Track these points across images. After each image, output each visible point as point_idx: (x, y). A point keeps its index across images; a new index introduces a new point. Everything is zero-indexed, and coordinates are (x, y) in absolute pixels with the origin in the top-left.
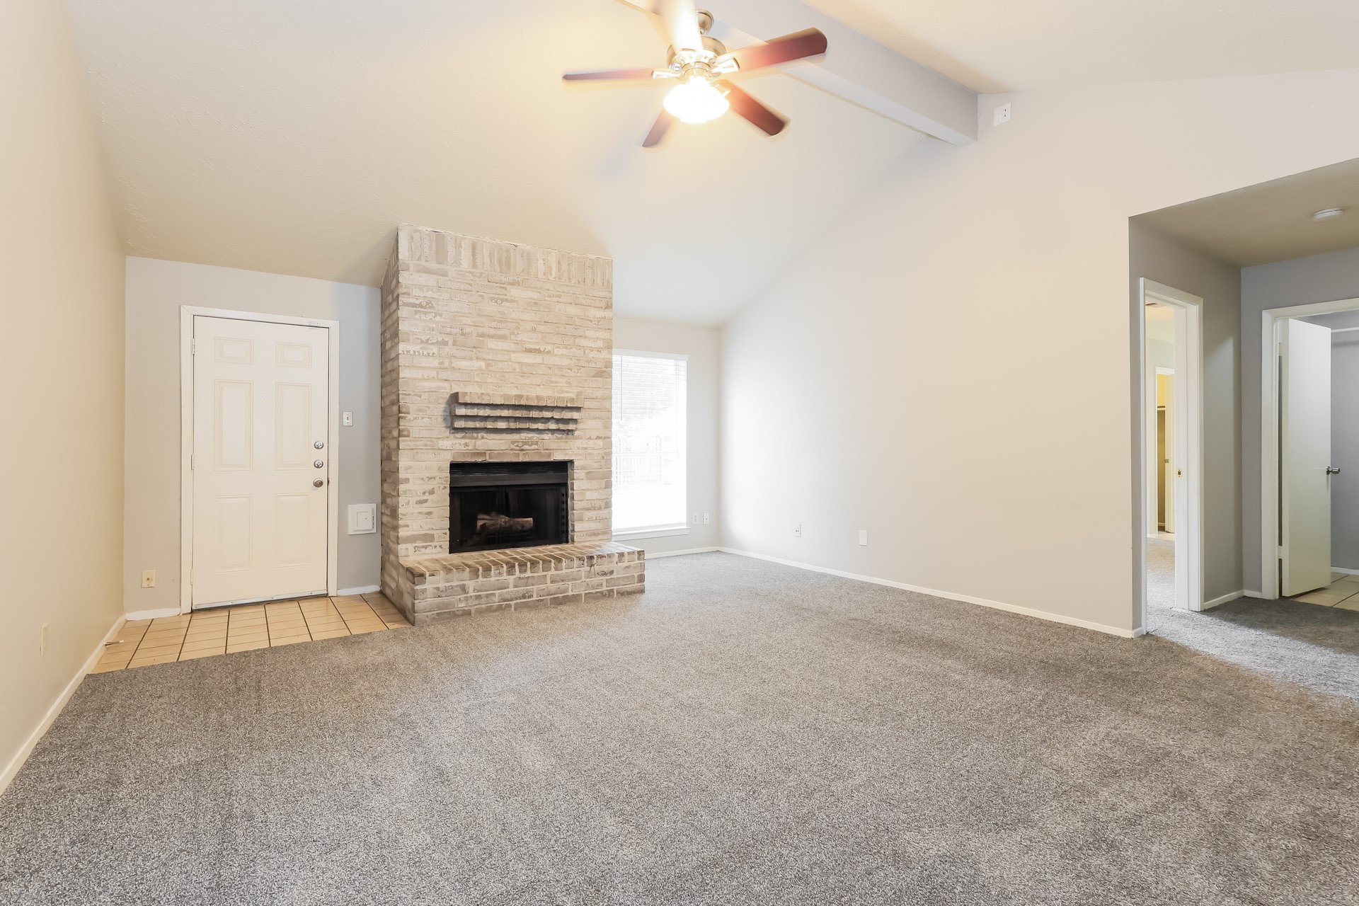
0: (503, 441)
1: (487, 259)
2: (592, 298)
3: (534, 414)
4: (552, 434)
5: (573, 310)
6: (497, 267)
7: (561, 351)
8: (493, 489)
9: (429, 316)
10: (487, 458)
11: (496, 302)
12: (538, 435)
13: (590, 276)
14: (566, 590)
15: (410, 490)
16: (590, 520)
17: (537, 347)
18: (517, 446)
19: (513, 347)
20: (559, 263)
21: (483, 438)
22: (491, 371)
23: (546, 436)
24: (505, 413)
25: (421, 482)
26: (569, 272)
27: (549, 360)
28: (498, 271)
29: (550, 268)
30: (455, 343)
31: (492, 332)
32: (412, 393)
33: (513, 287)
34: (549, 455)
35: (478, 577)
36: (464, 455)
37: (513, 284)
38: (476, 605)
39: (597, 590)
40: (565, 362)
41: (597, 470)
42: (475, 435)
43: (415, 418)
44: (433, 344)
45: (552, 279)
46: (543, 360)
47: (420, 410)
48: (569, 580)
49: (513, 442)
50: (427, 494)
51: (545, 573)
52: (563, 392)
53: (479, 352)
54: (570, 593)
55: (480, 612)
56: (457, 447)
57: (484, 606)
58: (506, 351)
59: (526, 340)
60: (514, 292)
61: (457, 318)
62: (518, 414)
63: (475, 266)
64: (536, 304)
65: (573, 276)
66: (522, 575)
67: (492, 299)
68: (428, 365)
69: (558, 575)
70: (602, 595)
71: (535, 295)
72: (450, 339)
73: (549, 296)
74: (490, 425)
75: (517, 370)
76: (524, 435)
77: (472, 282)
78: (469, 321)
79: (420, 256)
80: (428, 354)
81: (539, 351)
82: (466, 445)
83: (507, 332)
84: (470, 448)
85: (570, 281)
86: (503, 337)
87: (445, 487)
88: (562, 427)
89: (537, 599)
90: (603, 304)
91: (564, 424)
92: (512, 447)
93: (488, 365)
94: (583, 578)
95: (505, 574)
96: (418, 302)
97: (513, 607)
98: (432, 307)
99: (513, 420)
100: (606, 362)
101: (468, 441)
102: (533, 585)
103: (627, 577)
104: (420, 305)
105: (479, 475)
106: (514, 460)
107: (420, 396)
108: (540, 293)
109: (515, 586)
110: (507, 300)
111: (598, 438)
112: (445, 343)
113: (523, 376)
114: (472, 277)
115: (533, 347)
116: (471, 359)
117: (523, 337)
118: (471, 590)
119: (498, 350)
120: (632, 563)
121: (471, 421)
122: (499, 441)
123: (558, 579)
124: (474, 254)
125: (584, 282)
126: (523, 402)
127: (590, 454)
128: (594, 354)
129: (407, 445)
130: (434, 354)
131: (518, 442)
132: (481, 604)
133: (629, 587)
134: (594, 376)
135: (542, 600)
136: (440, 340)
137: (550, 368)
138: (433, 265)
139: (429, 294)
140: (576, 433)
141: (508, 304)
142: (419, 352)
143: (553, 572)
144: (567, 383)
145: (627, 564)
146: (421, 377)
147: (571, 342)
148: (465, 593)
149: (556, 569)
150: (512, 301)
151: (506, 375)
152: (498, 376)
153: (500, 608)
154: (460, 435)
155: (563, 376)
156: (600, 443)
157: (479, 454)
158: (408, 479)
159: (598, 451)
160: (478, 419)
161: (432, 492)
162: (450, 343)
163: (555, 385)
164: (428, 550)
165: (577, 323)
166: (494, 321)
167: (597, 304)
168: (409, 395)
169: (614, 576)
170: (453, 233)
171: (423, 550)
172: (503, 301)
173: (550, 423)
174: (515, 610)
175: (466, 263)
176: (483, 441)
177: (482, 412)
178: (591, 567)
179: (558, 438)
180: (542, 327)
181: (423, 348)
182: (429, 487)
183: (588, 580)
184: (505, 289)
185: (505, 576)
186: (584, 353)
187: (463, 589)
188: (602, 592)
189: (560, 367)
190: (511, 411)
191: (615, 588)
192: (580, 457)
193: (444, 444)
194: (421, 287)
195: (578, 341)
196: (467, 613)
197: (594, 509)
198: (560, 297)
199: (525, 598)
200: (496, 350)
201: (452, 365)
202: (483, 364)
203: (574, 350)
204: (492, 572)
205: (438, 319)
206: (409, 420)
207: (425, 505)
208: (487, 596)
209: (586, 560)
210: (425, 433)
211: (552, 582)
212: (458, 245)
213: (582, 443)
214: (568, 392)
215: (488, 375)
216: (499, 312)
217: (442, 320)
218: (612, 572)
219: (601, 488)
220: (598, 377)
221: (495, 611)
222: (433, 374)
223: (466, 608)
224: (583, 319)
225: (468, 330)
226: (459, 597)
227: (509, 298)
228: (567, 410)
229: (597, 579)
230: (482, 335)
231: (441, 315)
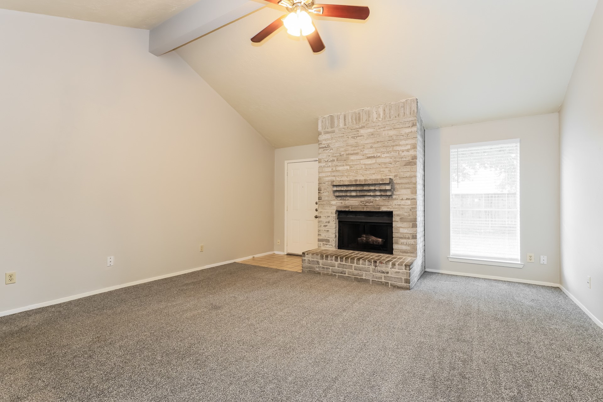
0: (357, 201)
1: (350, 120)
2: (404, 123)
3: (366, 188)
4: (381, 198)
5: (392, 133)
6: (355, 122)
7: (385, 155)
8: (358, 223)
9: (328, 151)
10: (350, 209)
11: (354, 138)
12: (373, 198)
13: (402, 112)
14: (362, 275)
15: (321, 221)
16: (402, 244)
17: (373, 155)
18: (363, 203)
19: (361, 157)
20: (384, 111)
21: (348, 200)
22: (352, 170)
23: (377, 199)
24: (352, 188)
25: (325, 218)
26: (390, 113)
27: (379, 160)
28: (355, 124)
29: (379, 115)
30: (337, 160)
31: (352, 152)
32: (322, 183)
33: (362, 129)
34: (379, 208)
35: (323, 259)
36: (340, 207)
37: (361, 128)
38: (323, 271)
39: (379, 280)
40: (388, 160)
41: (406, 217)
42: (345, 198)
43: (323, 192)
44: (329, 162)
45: (380, 120)
46: (376, 161)
47: (325, 189)
48: (363, 271)
49: (361, 202)
50: (327, 223)
51: (352, 264)
52: (387, 175)
53: (347, 162)
54: (364, 277)
55: (324, 274)
56: (338, 204)
57: (325, 272)
58: (359, 159)
59: (368, 153)
60: (362, 131)
61: (338, 149)
62: (359, 188)
63: (345, 125)
64: (372, 134)
65: (392, 115)
66: (341, 263)
67: (352, 137)
68: (327, 171)
69: (358, 267)
70: (381, 284)
71: (371, 130)
72: (335, 159)
73: (379, 129)
74: (348, 194)
75: (363, 168)
76: (366, 198)
77: (344, 132)
78: (343, 149)
79: (325, 128)
80: (328, 166)
81: (374, 157)
82: (342, 203)
83: (359, 151)
84: (343, 204)
85: (390, 117)
86: (357, 154)
87: (333, 221)
88: (383, 194)
89: (348, 276)
90: (410, 125)
91: (384, 192)
92: (361, 204)
93: (351, 167)
94: (371, 271)
95: (334, 260)
96: (324, 146)
97: (337, 276)
98: (330, 147)
99: (358, 191)
100: (412, 157)
101: (342, 201)
102: (346, 268)
103: (398, 278)
104: (325, 147)
105: (351, 216)
106: (362, 210)
107: (325, 183)
108: (374, 128)
109: (338, 267)
110: (359, 136)
111: (407, 199)
112: (334, 161)
113: (366, 170)
114: (344, 130)
115: (370, 155)
116: (343, 166)
117: (366, 151)
118: (321, 264)
119: (355, 160)
120: (401, 271)
121: (341, 193)
122: (355, 201)
123: (358, 269)
124: (345, 120)
125: (399, 116)
126: (358, 183)
127: (403, 208)
128: (405, 153)
129: (321, 203)
130: (330, 166)
131: (364, 202)
132: (325, 271)
133: (399, 284)
134: (405, 165)
135: (350, 277)
136: (332, 160)
137: (380, 165)
138: (330, 130)
139: (328, 142)
140: (394, 197)
141: (359, 138)
142: (324, 166)
143: (355, 265)
144: (389, 171)
145: (397, 270)
146: (325, 176)
147: (391, 150)
148: (319, 265)
149: (357, 264)
150: (361, 136)
151: (358, 171)
152: (354, 172)
153: (331, 275)
154: (339, 199)
155: (386, 167)
156: (409, 202)
157: (346, 207)
158: (321, 216)
159: (407, 207)
160: (343, 192)
161: (329, 222)
162: (336, 160)
163: (382, 173)
164: (327, 246)
165: (394, 139)
166: (353, 147)
167: (407, 125)
168: (321, 183)
169: (389, 275)
170: (336, 114)
171: (326, 245)
172: (357, 137)
173: (376, 192)
174: (338, 277)
175: (342, 125)
176: (348, 201)
177: (343, 189)
178: (376, 267)
179: (384, 200)
180: (376, 145)
181: (326, 164)
182: (328, 220)
183: (374, 273)
184: (358, 131)
185: (334, 262)
186: (399, 153)
187: (318, 262)
188: (381, 282)
189: (385, 164)
190: (355, 187)
191: (390, 282)
192: (396, 210)
193: (334, 203)
194: (325, 140)
195: (395, 148)
196: (319, 273)
197: (405, 238)
198: (385, 127)
199: (342, 274)
200: (354, 160)
201: (337, 169)
202: (348, 167)
203: (392, 153)
204: (329, 258)
205: (331, 151)
206: (321, 193)
207: (326, 227)
208: (327, 268)
209: (373, 263)
210: (326, 198)
211: (355, 269)
212: (339, 118)
213: (397, 202)
214: (389, 176)
215: (350, 171)
216: (355, 142)
217: (333, 151)
218: (388, 273)
219: (409, 227)
220: (407, 165)
221: (330, 276)
222: (329, 174)
223: (319, 271)
224: (398, 136)
225: (342, 153)
226: (316, 266)
227: (360, 135)
228: (383, 185)
229: (379, 274)
230: (348, 154)
231: (332, 149)
